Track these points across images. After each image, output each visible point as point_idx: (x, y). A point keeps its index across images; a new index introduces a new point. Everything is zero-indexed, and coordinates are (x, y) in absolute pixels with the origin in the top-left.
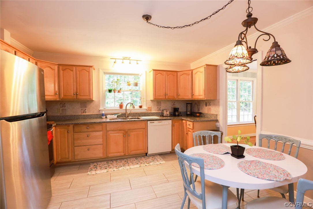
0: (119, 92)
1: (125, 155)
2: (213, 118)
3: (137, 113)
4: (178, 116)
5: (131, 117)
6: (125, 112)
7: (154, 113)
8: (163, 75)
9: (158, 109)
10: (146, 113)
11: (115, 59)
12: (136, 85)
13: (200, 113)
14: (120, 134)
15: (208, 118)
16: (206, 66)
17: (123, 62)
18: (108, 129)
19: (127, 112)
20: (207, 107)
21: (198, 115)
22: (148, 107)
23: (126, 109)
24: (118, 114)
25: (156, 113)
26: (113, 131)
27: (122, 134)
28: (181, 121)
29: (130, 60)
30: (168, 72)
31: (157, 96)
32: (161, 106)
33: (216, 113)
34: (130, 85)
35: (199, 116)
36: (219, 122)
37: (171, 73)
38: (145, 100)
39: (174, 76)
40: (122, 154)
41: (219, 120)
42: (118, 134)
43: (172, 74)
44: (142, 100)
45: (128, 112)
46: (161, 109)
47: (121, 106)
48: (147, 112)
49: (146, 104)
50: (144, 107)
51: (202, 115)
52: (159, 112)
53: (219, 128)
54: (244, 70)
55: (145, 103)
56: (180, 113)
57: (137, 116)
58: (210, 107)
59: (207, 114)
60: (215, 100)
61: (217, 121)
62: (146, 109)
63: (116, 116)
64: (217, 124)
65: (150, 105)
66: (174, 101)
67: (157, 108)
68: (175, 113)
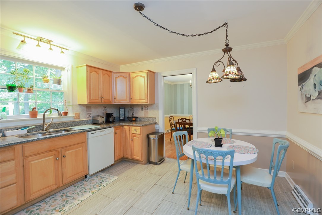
0: (29, 91)
1: (58, 188)
2: (151, 121)
3: (59, 123)
4: (113, 122)
5: (52, 130)
6: (43, 122)
7: (84, 120)
8: (98, 74)
9: (88, 116)
10: (72, 122)
11: (24, 37)
12: (59, 82)
13: (137, 118)
14: (49, 158)
15: (145, 121)
16: (148, 72)
17: (38, 45)
18: (26, 154)
19: (46, 121)
20: (144, 111)
21: (134, 119)
22: (76, 114)
23: (44, 119)
24: (28, 127)
25: (86, 120)
26: (36, 155)
27: (52, 157)
28: (122, 127)
29: (51, 45)
30: (104, 72)
31: (92, 99)
32: (91, 112)
33: (154, 117)
34: (48, 81)
35: (135, 121)
36: (158, 124)
37: (106, 72)
38: (71, 104)
39: (109, 76)
40: (55, 187)
41: (158, 122)
42: (46, 159)
43: (108, 74)
44: (67, 104)
45: (48, 122)
46: (92, 115)
47: (34, 114)
48: (74, 120)
49: (73, 110)
50: (70, 114)
51: (138, 119)
52: (90, 120)
53: (159, 129)
54: (215, 82)
55: (71, 108)
56: (115, 119)
57: (60, 128)
58: (147, 111)
59: (144, 118)
60: (153, 104)
61: (156, 123)
62: (73, 117)
63: (25, 131)
64: (156, 126)
65: (79, 110)
66: (105, 106)
67: (87, 114)
68: (109, 119)
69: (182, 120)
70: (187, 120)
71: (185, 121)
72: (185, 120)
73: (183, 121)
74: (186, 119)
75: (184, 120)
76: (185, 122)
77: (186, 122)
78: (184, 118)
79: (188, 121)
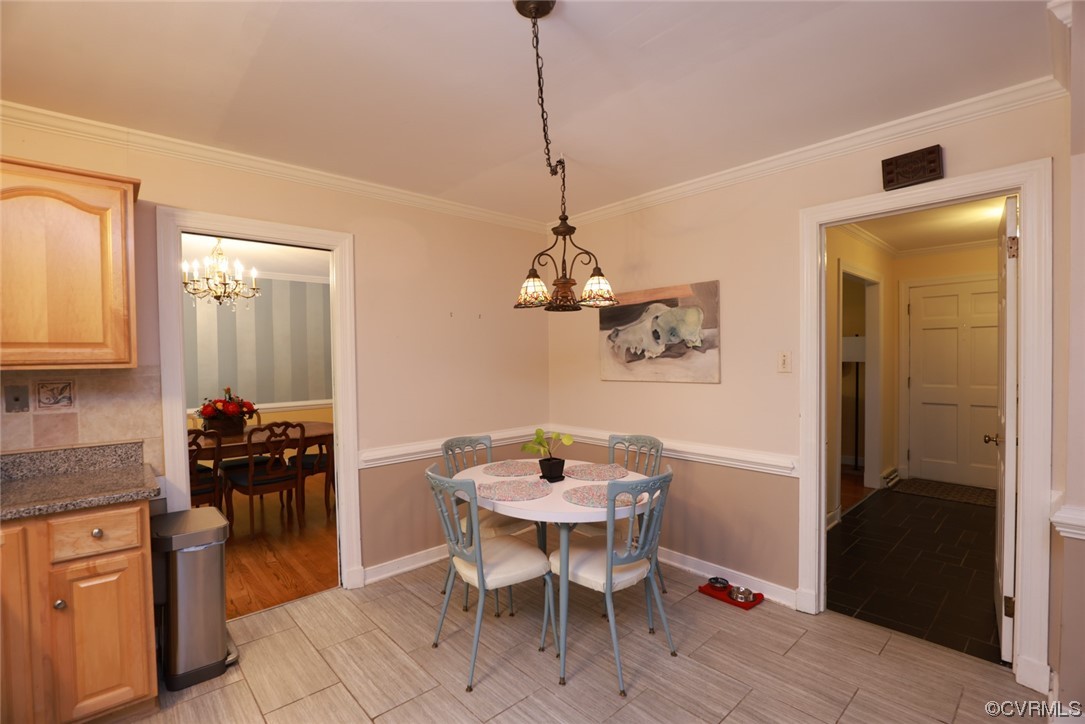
20: (32, 412)
33: (129, 438)
41: (156, 465)
58: (64, 411)
59: (34, 454)
69: (272, 431)
70: (294, 427)
71: (284, 433)
72: (285, 430)
73: (273, 434)
74: (287, 425)
75: (278, 431)
76: (283, 437)
77: (287, 436)
78: (279, 421)
79: (294, 434)
